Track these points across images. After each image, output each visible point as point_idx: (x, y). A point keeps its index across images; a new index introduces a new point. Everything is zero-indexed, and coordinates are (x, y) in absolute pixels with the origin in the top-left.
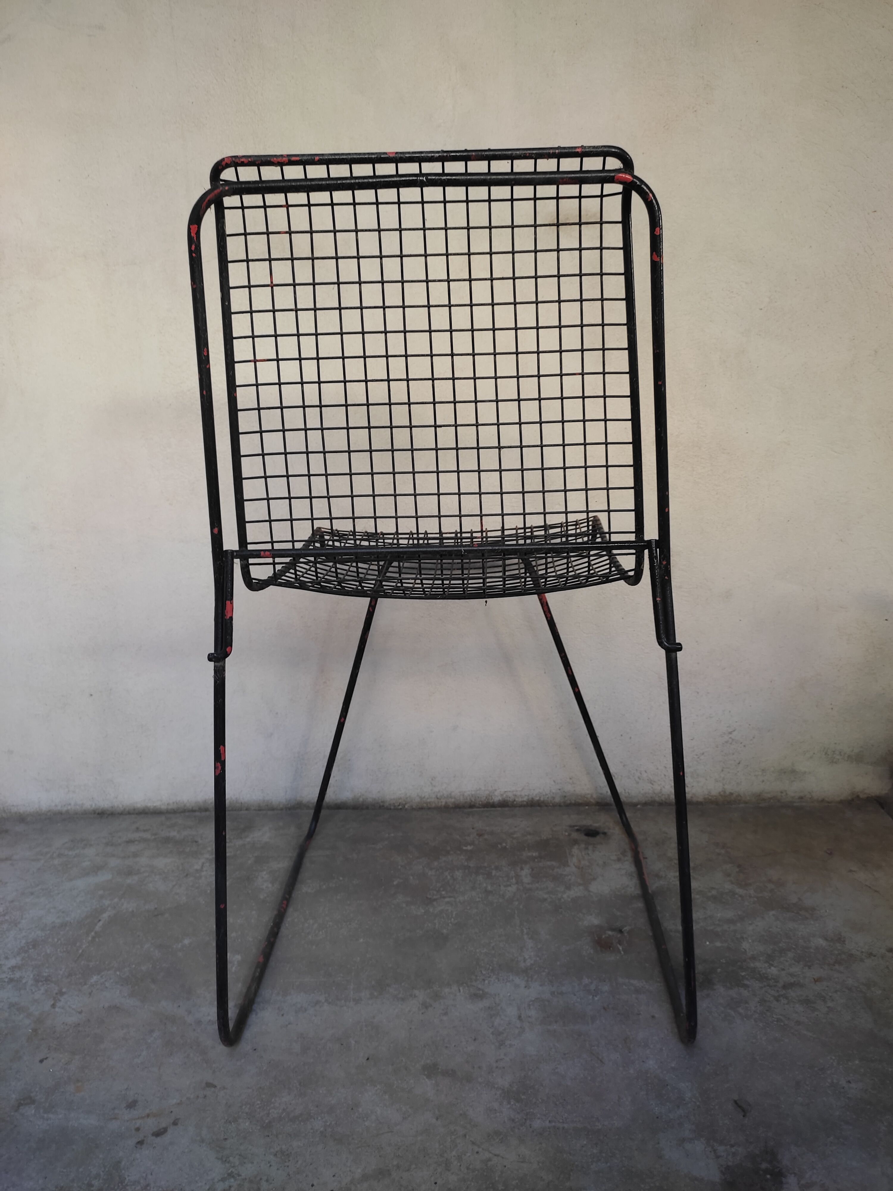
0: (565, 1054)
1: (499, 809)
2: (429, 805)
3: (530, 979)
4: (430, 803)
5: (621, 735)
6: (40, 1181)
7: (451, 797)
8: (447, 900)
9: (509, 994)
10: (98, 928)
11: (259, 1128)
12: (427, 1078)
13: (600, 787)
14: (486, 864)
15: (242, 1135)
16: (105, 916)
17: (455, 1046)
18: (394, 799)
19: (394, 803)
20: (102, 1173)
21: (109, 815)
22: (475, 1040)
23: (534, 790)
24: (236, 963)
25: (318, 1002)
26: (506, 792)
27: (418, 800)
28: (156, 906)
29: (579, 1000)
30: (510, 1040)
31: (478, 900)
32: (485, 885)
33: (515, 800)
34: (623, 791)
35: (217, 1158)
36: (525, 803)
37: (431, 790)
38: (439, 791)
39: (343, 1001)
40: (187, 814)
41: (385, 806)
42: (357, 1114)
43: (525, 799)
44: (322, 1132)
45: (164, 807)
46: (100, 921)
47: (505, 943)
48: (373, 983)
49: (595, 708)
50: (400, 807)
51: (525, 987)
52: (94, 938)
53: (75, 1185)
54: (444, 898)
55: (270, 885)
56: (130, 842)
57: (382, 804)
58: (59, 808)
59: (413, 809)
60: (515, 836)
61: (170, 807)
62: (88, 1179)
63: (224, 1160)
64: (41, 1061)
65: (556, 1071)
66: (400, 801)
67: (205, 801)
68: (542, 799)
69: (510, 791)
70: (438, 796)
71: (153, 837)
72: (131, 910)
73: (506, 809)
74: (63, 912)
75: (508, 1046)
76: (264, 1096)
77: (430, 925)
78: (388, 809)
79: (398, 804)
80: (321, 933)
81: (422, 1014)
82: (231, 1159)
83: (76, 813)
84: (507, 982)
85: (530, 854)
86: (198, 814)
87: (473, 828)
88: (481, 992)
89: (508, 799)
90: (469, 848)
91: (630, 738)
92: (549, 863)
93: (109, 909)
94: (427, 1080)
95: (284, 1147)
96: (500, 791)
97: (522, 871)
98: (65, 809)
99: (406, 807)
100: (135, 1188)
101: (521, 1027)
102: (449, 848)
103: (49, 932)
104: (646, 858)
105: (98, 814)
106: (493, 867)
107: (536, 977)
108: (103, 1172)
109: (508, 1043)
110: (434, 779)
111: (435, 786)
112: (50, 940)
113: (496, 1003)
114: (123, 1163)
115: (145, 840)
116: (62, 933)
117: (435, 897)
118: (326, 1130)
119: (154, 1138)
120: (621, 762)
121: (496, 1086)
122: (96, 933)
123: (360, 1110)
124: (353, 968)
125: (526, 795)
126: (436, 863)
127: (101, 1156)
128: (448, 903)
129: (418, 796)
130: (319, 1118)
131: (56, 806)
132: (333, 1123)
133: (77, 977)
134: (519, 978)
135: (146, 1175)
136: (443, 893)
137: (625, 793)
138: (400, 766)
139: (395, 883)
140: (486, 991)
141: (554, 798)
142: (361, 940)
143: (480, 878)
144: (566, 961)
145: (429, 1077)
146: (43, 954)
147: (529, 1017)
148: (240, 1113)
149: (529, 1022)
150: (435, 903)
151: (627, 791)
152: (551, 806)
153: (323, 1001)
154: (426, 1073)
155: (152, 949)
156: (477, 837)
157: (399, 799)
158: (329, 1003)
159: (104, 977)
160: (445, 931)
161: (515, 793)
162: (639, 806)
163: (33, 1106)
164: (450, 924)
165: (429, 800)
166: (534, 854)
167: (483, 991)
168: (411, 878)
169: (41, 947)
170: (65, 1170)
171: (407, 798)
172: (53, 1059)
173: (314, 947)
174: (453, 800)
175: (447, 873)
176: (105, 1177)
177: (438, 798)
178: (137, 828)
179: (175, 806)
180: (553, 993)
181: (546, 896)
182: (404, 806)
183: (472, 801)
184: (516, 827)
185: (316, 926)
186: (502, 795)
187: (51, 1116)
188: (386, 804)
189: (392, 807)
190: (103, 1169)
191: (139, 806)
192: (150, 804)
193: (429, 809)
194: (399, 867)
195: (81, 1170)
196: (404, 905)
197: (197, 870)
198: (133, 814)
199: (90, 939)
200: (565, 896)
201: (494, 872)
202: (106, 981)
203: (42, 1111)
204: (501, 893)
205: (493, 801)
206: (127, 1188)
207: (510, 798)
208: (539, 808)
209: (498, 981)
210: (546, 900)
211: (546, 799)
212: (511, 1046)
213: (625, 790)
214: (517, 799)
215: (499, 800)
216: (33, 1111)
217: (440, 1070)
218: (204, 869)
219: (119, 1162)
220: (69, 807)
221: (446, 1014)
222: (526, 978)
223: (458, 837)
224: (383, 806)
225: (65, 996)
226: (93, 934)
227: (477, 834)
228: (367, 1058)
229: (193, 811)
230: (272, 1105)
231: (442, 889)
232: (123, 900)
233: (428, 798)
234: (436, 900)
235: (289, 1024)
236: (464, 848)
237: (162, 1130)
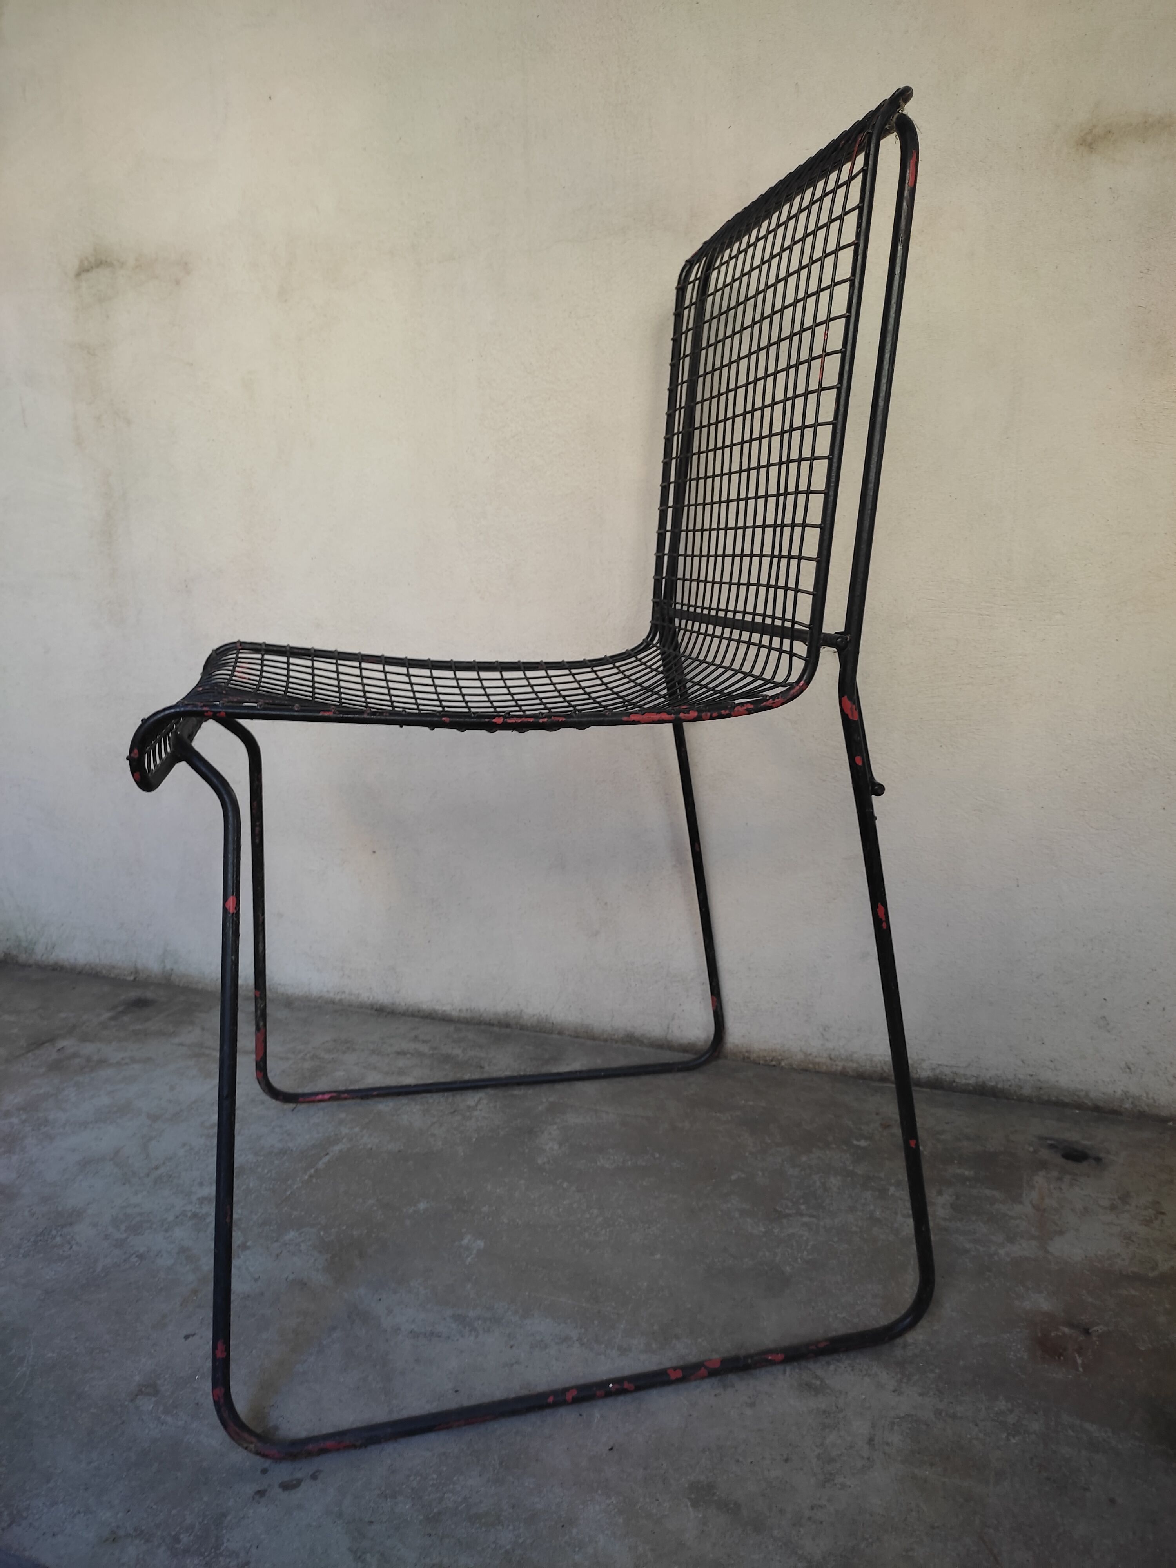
0: (933, 1528)
1: (928, 1090)
2: (817, 1067)
3: (905, 1381)
4: (819, 1063)
5: (1148, 1003)
6: (120, 1515)
7: (852, 1061)
8: (806, 1219)
9: (864, 1397)
11: (421, 1517)
12: (692, 1506)
13: (1104, 1081)
14: (882, 1175)
15: (395, 1522)
16: (337, 1149)
17: (751, 1462)
18: (765, 1050)
19: (765, 1057)
20: (197, 1526)
22: (786, 1461)
23: (987, 1069)
24: (475, 1251)
25: (567, 1339)
26: (939, 1065)
27: (800, 1056)
28: (402, 1147)
29: (981, 1435)
30: (845, 1477)
31: (854, 1229)
32: (872, 1207)
33: (954, 1081)
34: (1145, 1095)
35: (350, 1549)
36: (971, 1088)
37: (822, 1045)
38: (834, 1049)
39: (603, 1346)
40: (483, 1027)
41: (752, 1059)
42: (567, 1538)
43: (972, 1081)
44: (507, 1552)
45: (455, 1014)
47: (879, 1310)
48: (656, 1327)
49: (1103, 952)
50: (774, 1063)
51: (894, 1391)
52: (311, 1177)
53: (159, 1533)
54: (802, 1215)
55: (556, 1147)
56: (401, 1053)
57: (746, 1054)
59: (793, 1069)
60: (942, 1137)
61: (463, 1015)
62: (178, 1529)
63: (359, 1555)
65: (911, 1554)
66: (774, 1054)
67: (507, 1013)
68: (1000, 1086)
69: (947, 1066)
70: (833, 1056)
71: (431, 1052)
72: (369, 1146)
73: (939, 1092)
75: (839, 1486)
76: (445, 1469)
77: (767, 1254)
78: (755, 1063)
79: (771, 1058)
80: (604, 1231)
81: (716, 1395)
82: (368, 1555)
83: (351, 1005)
84: (865, 1375)
85: (959, 1171)
86: (496, 1029)
87: (877, 1114)
88: (818, 1383)
89: (944, 1077)
90: (863, 1143)
91: (1164, 1009)
92: (988, 1192)
93: (344, 1140)
94: (691, 1509)
95: (445, 1560)
96: (931, 1064)
97: (939, 1197)
99: (783, 1064)
100: (230, 1562)
101: (868, 1459)
102: (830, 1138)
104: (1163, 1213)
105: (376, 1010)
106: (893, 1181)
107: (916, 1377)
108: (200, 1523)
109: (839, 1479)
110: (827, 1029)
111: (827, 1040)
113: (838, 1408)
114: (229, 1518)
115: (421, 1054)
116: (276, 1162)
117: (787, 1211)
118: (514, 1551)
119: (280, 1490)
120: (1144, 1047)
121: (800, 1552)
122: (316, 1171)
123: (575, 1531)
124: (633, 1297)
125: (973, 1076)
126: (804, 1158)
127: (205, 1499)
128: (805, 1224)
129: (801, 1050)
130: (511, 1528)
132: (529, 1541)
133: (272, 1228)
134: (888, 1373)
135: (251, 1546)
136: (803, 1207)
137: (1148, 1098)
138: (777, 1003)
139: (733, 1177)
140: (827, 1382)
141: (1021, 1088)
142: (658, 1256)
143: (868, 1194)
144: (975, 1361)
145: (695, 1504)
147: (888, 1444)
148: (404, 1486)
149: (885, 1453)
150: (785, 1221)
151: (1151, 1095)
152: (1014, 1100)
153: (575, 1339)
154: (693, 1496)
155: (375, 1208)
156: (880, 1129)
157: (773, 1051)
158: (582, 1344)
159: (303, 1234)
160: (788, 1269)
161: (954, 1069)
162: (1171, 1124)
163: (153, 1399)
164: (799, 1260)
165: (817, 1060)
166: (967, 1173)
167: (822, 1381)
168: (760, 1174)
169: (245, 1177)
170: (155, 1507)
171: (784, 1051)
173: (588, 1251)
174: (855, 1065)
175: (816, 1177)
176: (198, 1533)
177: (831, 1059)
178: (416, 1037)
179: (468, 1015)
180: (938, 1413)
181: (968, 1246)
182: (780, 1063)
183: (885, 1072)
184: (947, 1123)
185: (600, 1219)
186: (933, 1069)
187: (169, 1419)
188: (753, 1056)
189: (762, 1062)
190: (201, 1520)
191: (425, 1007)
192: (438, 1007)
193: (818, 1072)
194: (747, 1154)
195: (174, 1512)
196: (737, 1215)
197: (469, 1107)
198: (417, 1017)
199: (306, 1177)
200: (1002, 1252)
201: (892, 1190)
202: (303, 1241)
203: (161, 1409)
204: (896, 1225)
205: (918, 1076)
206: (221, 1558)
207: (946, 1076)
208: (993, 1099)
209: (852, 1370)
210: (967, 1251)
211: (1007, 1087)
212: (843, 1486)
213: (1147, 1094)
214: (957, 1080)
215: (929, 1077)
216: (151, 1407)
217: (716, 1498)
218: (479, 1107)
219: (225, 1515)
221: (752, 1405)
222: (899, 1376)
223: (850, 1123)
224: (748, 1058)
226: (312, 1171)
227: (881, 1125)
228: (610, 1447)
229: (490, 1024)
230: (451, 1486)
231: (801, 1201)
232: (365, 1131)
233: (816, 1057)
234: (787, 1216)
235: (516, 1363)
236: (855, 1142)
237: (294, 1482)
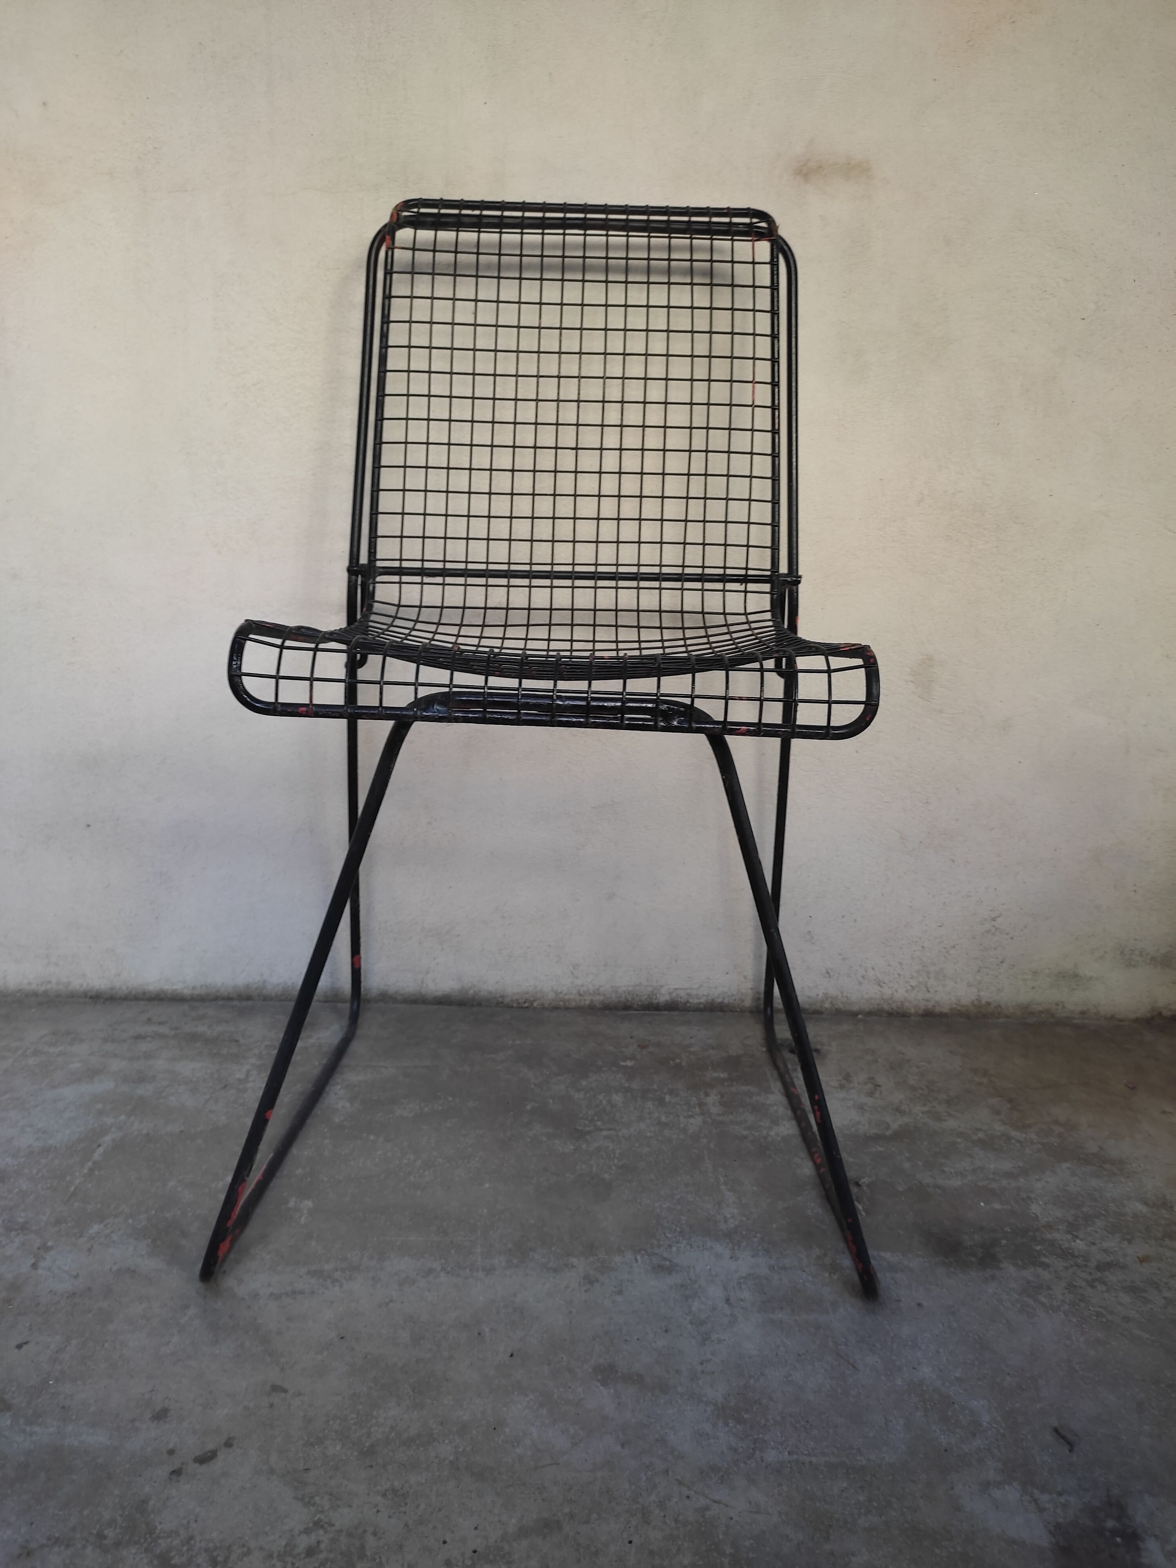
0: (799, 1355)
1: (666, 1012)
2: (567, 1004)
3: (736, 1248)
4: (568, 1000)
5: (843, 916)
6: (23, 1530)
7: (599, 994)
8: (605, 1133)
9: (709, 1267)
10: (97, 1155)
11: (356, 1454)
12: (602, 1385)
13: (809, 987)
14: (655, 1087)
15: (331, 1464)
16: (108, 1139)
17: (638, 1339)
18: (518, 993)
19: (517, 1000)
20: (119, 1519)
21: (107, 999)
22: (666, 1331)
23: (716, 988)
24: (305, 1211)
25: (430, 1271)
26: (676, 989)
27: (551, 995)
28: (182, 1128)
29: (810, 1278)
30: (718, 1334)
31: (649, 1134)
32: (657, 1115)
33: (688, 1002)
34: (840, 994)
35: (295, 1498)
36: (702, 1006)
37: (572, 983)
38: (582, 985)
39: (468, 1270)
40: (220, 1003)
41: (505, 1003)
42: (502, 1437)
43: (703, 1000)
44: (451, 1462)
45: (187, 992)
46: (99, 1146)
47: (694, 1196)
48: (510, 1246)
49: (809, 876)
50: (526, 1005)
51: (731, 1258)
52: (91, 1170)
53: (78, 1536)
54: (600, 1130)
55: (348, 1105)
56: (139, 1037)
57: (500, 1000)
58: (34, 987)
59: (543, 1008)
60: (692, 1049)
61: (197, 992)
62: (98, 1526)
63: (307, 1500)
64: (19, 1347)
65: (790, 1379)
66: (527, 996)
67: (248, 985)
68: (726, 1001)
69: (682, 989)
70: (581, 992)
71: (173, 1032)
72: (145, 1131)
73: (676, 1013)
74: (44, 1132)
75: (716, 1341)
76: (360, 1407)
77: (584, 1167)
78: (509, 1007)
79: (524, 1000)
80: (427, 1173)
81: (585, 1291)
82: (317, 1499)
83: (58, 996)
84: (704, 1249)
85: (715, 1075)
86: (236, 1003)
87: (632, 1038)
88: (668, 1263)
89: (679, 999)
90: (629, 1063)
91: (855, 921)
92: (744, 1088)
93: (113, 1129)
94: (602, 1388)
95: (396, 1484)
96: (668, 989)
97: (708, 1098)
98: (42, 988)
99: (535, 1005)
100: (172, 1542)
101: (731, 1315)
102: (600, 1063)
103: (24, 1159)
104: (880, 1086)
105: (91, 998)
106: (665, 1091)
107: (744, 1244)
108: (121, 1516)
109: (714, 1337)
110: (576, 967)
111: (577, 978)
112: (26, 1171)
113: (690, 1280)
114: (152, 1503)
115: (162, 1036)
116: (43, 1161)
117: (587, 1129)
118: (457, 1459)
119: (197, 1465)
120: (840, 954)
121: (705, 1399)
122: (94, 1163)
123: (507, 1430)
124: (479, 1224)
125: (704, 995)
126: (584, 1083)
127: (116, 1492)
128: (607, 1137)
129: (552, 990)
130: (447, 1441)
131: (30, 984)
132: (468, 1449)
133: (69, 1225)
134: (721, 1245)
135: (189, 1522)
136: (599, 1123)
137: (842, 997)
138: (529, 947)
139: (529, 1108)
140: (675, 1261)
141: (743, 1001)
142: (487, 1185)
143: (649, 1105)
144: (784, 1222)
145: (604, 1383)
146: (16, 1190)
147: (742, 1300)
148: (326, 1431)
149: (743, 1308)
150: (588, 1137)
151: (845, 994)
152: (737, 1011)
153: (439, 1269)
154: (599, 1377)
155: (179, 1189)
156: (639, 1050)
157: (526, 994)
158: (448, 1273)
159: (109, 1226)
160: (607, 1176)
161: (689, 991)
162: (860, 1016)
163: (8, 1414)
164: (613, 1167)
165: (567, 997)
166: (722, 1075)
167: (670, 1261)
168: (551, 1101)
169: (12, 1180)
170: (61, 1513)
171: (536, 993)
172: (37, 1343)
173: (419, 1192)
174: (601, 998)
175: (601, 1097)
176: (124, 1525)
177: (580, 995)
178: (149, 1020)
179: (203, 992)
180: (771, 1268)
181: (745, 1133)
182: (532, 1004)
183: (628, 1001)
184: (691, 1038)
185: (419, 1163)
186: (670, 993)
187: (37, 1429)
188: (507, 1000)
189: (515, 1005)
190: (120, 1512)
191: (151, 988)
192: (167, 987)
193: (567, 1009)
194: (532, 1086)
195: (86, 1512)
196: (545, 1139)
197: (240, 1080)
198: (142, 1000)
199: (86, 1171)
200: (772, 1133)
201: (668, 1098)
202: (112, 1232)
203: (22, 1421)
204: (682, 1126)
205: (657, 1001)
206: (161, 1541)
207: (681, 998)
208: (721, 1014)
209: (691, 1248)
210: (746, 1137)
211: (731, 1001)
212: (720, 1341)
213: (842, 993)
214: (691, 1001)
215: (667, 1001)
216: (9, 1422)
217: (619, 1374)
218: (251, 1079)
219: (145, 1502)
220: (49, 987)
221: (620, 1293)
222: (730, 1245)
223: (611, 1048)
224: (502, 1003)
225: (53, 1252)
226: (90, 1164)
227: (639, 1046)
228: (510, 1354)
229: (229, 998)
230: (374, 1421)
231: (596, 1118)
232: (133, 1118)
233: (566, 994)
234: (588, 1133)
235: (391, 1301)
236: (622, 1063)
237: (209, 1454)
